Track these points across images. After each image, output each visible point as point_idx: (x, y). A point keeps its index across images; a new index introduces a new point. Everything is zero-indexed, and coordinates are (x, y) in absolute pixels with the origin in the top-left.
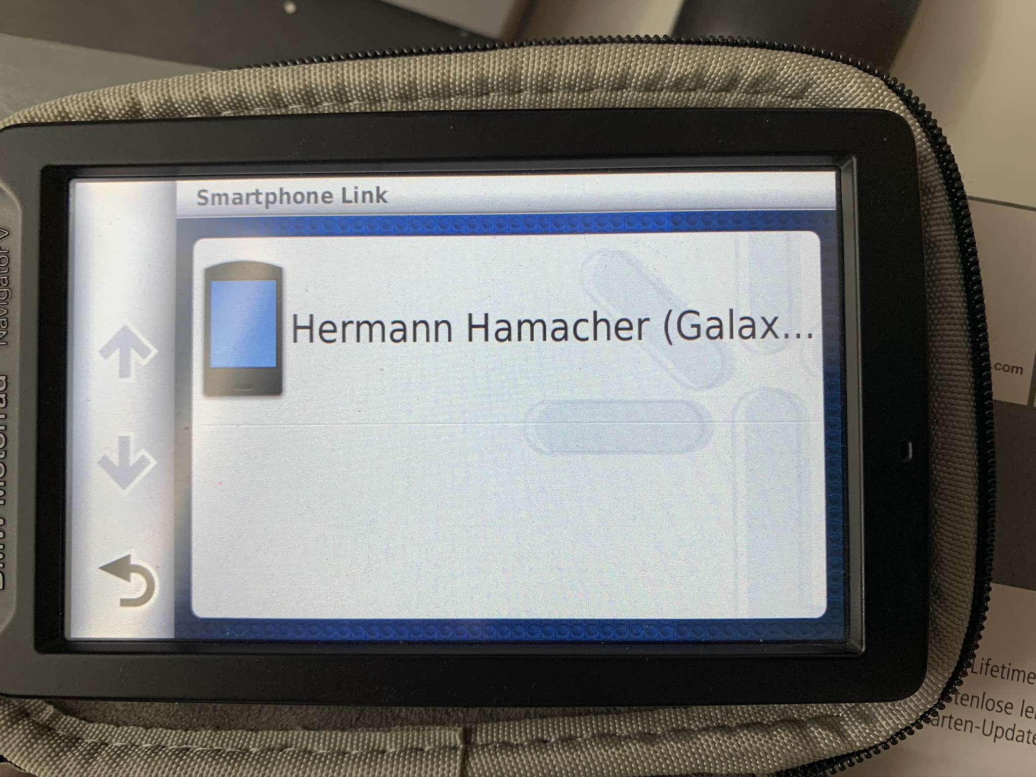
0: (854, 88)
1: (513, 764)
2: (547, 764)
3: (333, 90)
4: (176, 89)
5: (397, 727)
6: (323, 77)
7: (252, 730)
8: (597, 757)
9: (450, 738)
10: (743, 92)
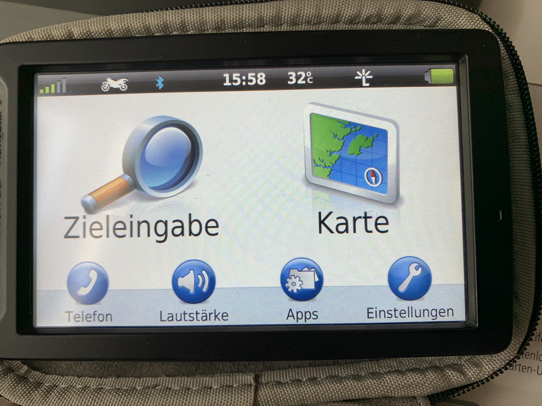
0: (464, 21)
1: (283, 393)
2: (302, 393)
3: (179, 25)
4: (93, 25)
5: (218, 374)
6: (174, 17)
7: (137, 377)
8: (329, 388)
9: (248, 380)
10: (403, 24)
